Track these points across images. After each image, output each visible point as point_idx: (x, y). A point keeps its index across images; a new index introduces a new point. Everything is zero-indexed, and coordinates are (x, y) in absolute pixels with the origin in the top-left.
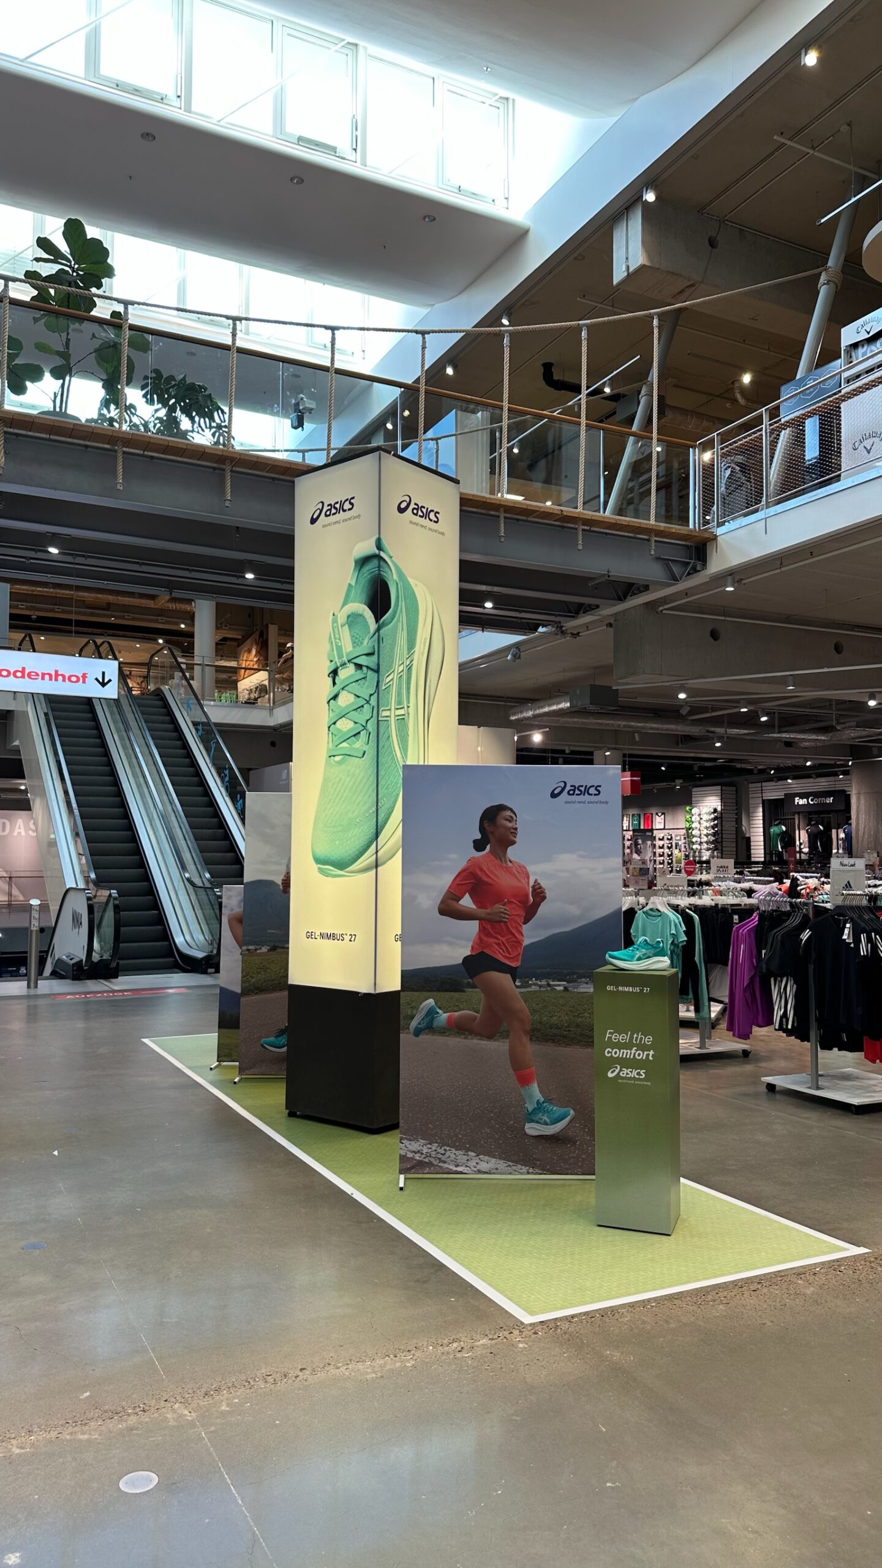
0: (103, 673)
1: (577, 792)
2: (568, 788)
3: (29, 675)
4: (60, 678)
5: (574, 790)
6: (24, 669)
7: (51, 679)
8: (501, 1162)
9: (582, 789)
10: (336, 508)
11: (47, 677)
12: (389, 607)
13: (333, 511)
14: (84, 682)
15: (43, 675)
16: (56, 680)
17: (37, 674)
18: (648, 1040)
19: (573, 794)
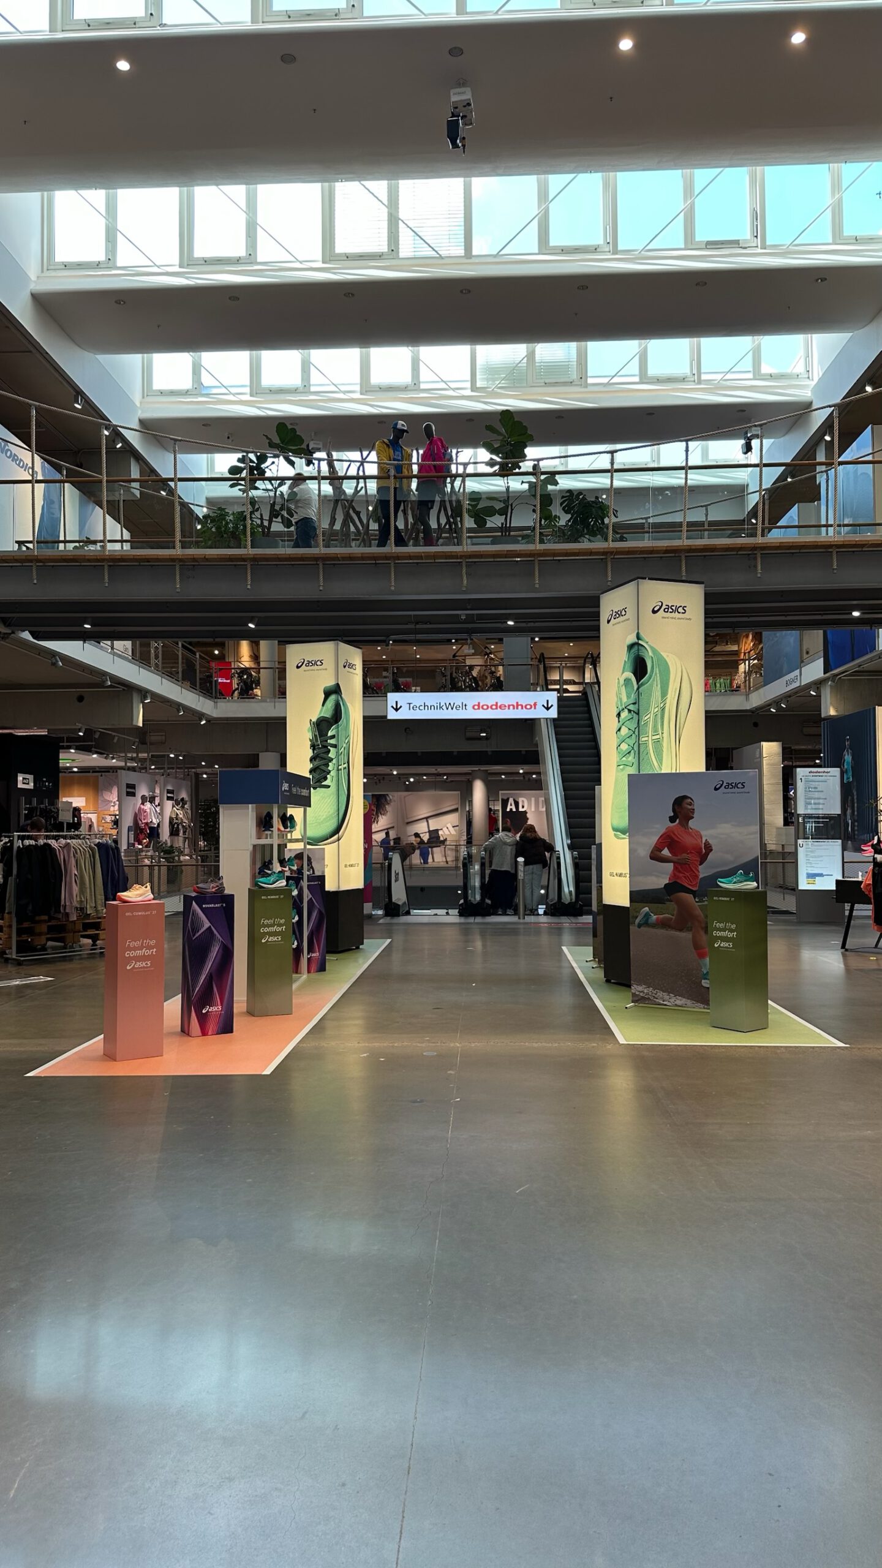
0: (548, 701)
1: (730, 786)
2: (725, 784)
3: (500, 707)
4: (520, 707)
5: (728, 786)
6: (497, 703)
7: (514, 708)
8: (689, 1001)
9: (734, 785)
10: (619, 614)
11: (511, 707)
12: (646, 673)
13: (617, 616)
14: (535, 708)
15: (509, 706)
16: (517, 708)
17: (505, 706)
18: (733, 926)
19: (728, 788)
